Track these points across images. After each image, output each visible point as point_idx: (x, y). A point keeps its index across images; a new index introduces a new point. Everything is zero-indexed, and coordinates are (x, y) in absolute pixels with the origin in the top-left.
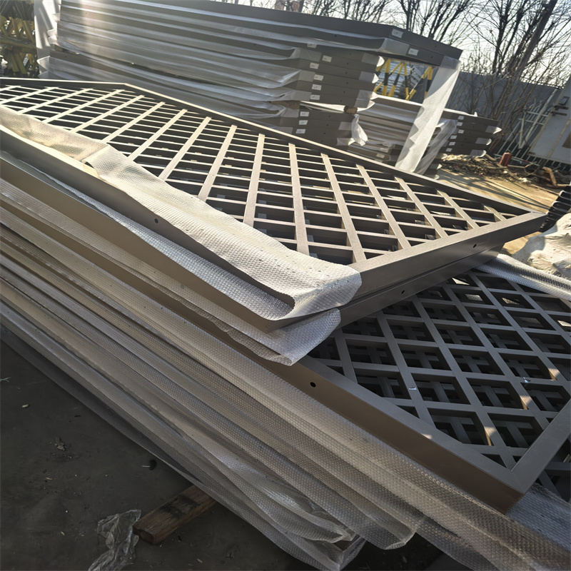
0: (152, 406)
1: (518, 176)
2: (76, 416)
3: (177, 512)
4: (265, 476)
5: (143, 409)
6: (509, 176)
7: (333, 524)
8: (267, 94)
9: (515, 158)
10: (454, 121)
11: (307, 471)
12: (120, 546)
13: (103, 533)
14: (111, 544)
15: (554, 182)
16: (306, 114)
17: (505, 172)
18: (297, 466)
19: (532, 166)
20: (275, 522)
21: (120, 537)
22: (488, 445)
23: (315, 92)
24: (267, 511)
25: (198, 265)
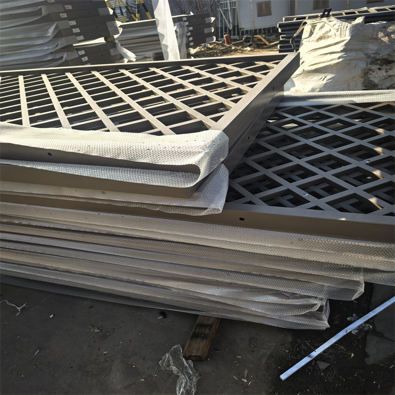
0: (137, 280)
1: (242, 47)
2: (90, 308)
3: (203, 335)
4: (243, 290)
5: (132, 285)
6: (237, 50)
7: (308, 299)
8: (46, 48)
9: (232, 37)
10: (182, 22)
11: (270, 275)
12: (184, 371)
13: (167, 368)
14: (178, 372)
15: (267, 43)
16: (82, 52)
17: (233, 48)
18: (260, 276)
19: (246, 38)
20: (269, 314)
21: (180, 366)
22: (379, 209)
23: (78, 34)
24: (259, 310)
25: (105, 172)
